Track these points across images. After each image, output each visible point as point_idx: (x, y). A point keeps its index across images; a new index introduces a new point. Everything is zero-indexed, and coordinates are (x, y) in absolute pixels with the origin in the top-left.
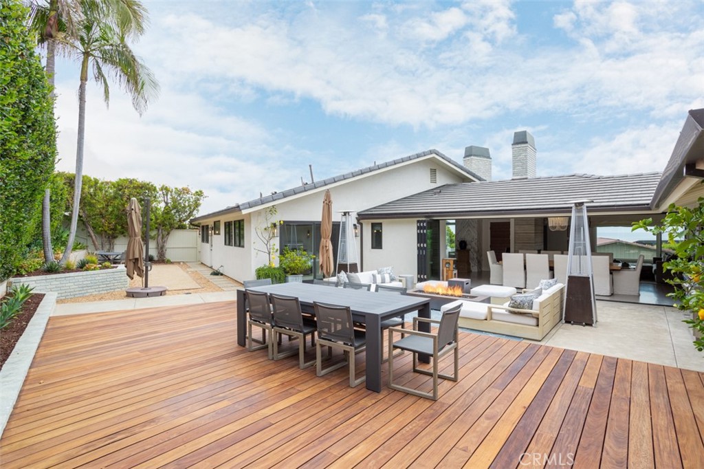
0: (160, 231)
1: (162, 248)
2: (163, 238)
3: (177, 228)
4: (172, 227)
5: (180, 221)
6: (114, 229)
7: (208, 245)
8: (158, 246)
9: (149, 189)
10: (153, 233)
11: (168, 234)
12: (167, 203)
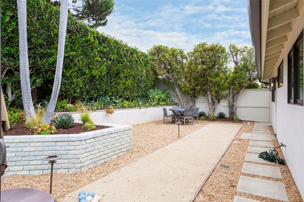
0: (231, 90)
1: (232, 106)
2: (233, 97)
3: (247, 88)
4: (241, 87)
5: (250, 80)
6: (194, 89)
7: (274, 103)
8: (229, 105)
9: (217, 52)
10: (225, 93)
11: (238, 93)
12: (236, 63)
